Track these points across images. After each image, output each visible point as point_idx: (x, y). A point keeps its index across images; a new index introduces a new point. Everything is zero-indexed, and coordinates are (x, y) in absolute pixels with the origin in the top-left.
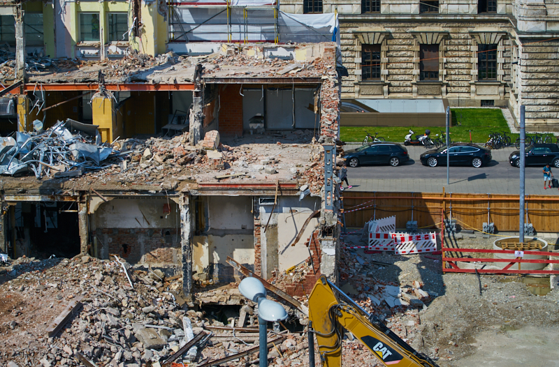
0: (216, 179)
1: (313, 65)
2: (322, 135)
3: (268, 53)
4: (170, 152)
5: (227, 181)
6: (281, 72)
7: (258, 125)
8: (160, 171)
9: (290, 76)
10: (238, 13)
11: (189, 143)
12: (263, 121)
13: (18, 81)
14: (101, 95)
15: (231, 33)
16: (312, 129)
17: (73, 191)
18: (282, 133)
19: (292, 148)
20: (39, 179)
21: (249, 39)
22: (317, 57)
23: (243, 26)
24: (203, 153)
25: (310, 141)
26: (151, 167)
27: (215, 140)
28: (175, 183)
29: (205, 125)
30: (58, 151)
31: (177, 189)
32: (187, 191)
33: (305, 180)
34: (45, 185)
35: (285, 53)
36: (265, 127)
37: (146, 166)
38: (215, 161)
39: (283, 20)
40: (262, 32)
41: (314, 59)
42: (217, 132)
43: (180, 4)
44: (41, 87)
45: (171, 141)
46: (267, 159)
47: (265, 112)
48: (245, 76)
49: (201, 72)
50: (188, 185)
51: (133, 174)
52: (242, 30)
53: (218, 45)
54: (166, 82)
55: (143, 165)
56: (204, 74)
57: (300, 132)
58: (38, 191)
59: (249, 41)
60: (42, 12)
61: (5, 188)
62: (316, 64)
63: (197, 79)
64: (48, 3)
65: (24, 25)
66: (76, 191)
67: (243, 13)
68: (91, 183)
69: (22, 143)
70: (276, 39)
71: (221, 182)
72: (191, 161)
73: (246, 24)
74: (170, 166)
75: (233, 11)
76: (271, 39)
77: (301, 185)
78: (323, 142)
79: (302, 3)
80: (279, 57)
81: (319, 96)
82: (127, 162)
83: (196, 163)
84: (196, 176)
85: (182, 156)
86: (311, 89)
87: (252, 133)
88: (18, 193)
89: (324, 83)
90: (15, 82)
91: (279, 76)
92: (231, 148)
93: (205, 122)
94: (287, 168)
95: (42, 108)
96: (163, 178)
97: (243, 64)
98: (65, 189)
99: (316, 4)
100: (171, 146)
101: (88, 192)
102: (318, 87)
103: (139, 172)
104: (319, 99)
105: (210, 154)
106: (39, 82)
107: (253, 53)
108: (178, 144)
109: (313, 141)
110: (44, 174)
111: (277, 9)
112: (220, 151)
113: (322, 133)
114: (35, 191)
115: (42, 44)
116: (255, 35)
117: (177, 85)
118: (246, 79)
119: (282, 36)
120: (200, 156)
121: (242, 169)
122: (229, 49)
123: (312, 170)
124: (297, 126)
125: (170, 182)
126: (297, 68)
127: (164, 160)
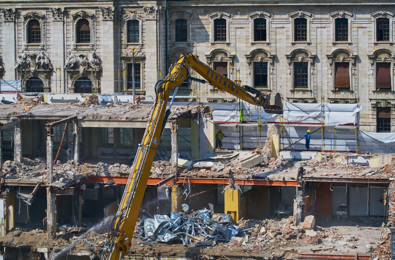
0: (312, 251)
1: (383, 169)
2: (390, 221)
3: (351, 160)
4: (279, 230)
5: (320, 253)
6: (360, 174)
7: (343, 212)
8: (272, 244)
9: (367, 178)
10: (329, 130)
11: (293, 224)
12: (346, 210)
13: (173, 175)
14: (231, 187)
15: (324, 145)
16: (382, 217)
17: (209, 255)
18: (360, 219)
19: (368, 230)
20: (186, 246)
21: (337, 150)
22: (386, 164)
23: (333, 140)
24: (303, 231)
25: (381, 225)
26: (266, 241)
27: (311, 222)
28: (283, 253)
29: (305, 211)
30: (199, 227)
31: (284, 257)
32: (291, 259)
33: (376, 254)
34: (189, 251)
35: (363, 161)
36: (348, 214)
37: (262, 239)
38: (312, 237)
39: (362, 136)
40: (347, 145)
41: (384, 165)
42: (313, 216)
43: (288, 123)
44: (189, 180)
45: (280, 222)
46: (349, 238)
47: (348, 203)
48: (334, 177)
49: (302, 173)
50: (291, 254)
51: (253, 245)
52: (333, 144)
53: (315, 153)
54: (277, 179)
55: (260, 239)
56: (305, 174)
57: (373, 218)
58: (184, 255)
59: (337, 151)
60: (190, 127)
61: (161, 251)
62: (386, 169)
63: (300, 178)
64: (195, 120)
65: (178, 135)
66: (212, 256)
67: (333, 131)
68: (222, 250)
69: (174, 220)
70: (357, 150)
71: (316, 253)
72: (294, 237)
73: (335, 138)
74: (279, 240)
75: (326, 130)
76: (353, 150)
77: (374, 257)
78: (390, 226)
79: (376, 124)
80: (359, 164)
81: (387, 192)
82: (249, 237)
83: (298, 238)
84: (297, 248)
85: (288, 234)
86: (381, 187)
87: (338, 218)
88: (171, 255)
89: (391, 183)
90: (170, 176)
91: (359, 177)
92: (323, 229)
93: (305, 209)
94: (364, 245)
95: (189, 195)
96: (274, 249)
97: (333, 168)
98: (204, 254)
99: (386, 125)
100: (280, 226)
101: (220, 257)
102: (387, 186)
103: (257, 244)
104: (387, 195)
105: (308, 233)
106: (187, 177)
107: (340, 160)
108: (285, 224)
109: (383, 225)
110: (189, 243)
111: (358, 129)
112: (316, 231)
113: (389, 219)
114: (183, 255)
115: (190, 150)
116: (342, 147)
117: (285, 182)
118: (335, 178)
119: (361, 148)
120: (300, 234)
121: (330, 244)
122: (323, 157)
123: (381, 246)
124: (371, 214)
125: (279, 252)
126: (372, 172)
127: (275, 236)
